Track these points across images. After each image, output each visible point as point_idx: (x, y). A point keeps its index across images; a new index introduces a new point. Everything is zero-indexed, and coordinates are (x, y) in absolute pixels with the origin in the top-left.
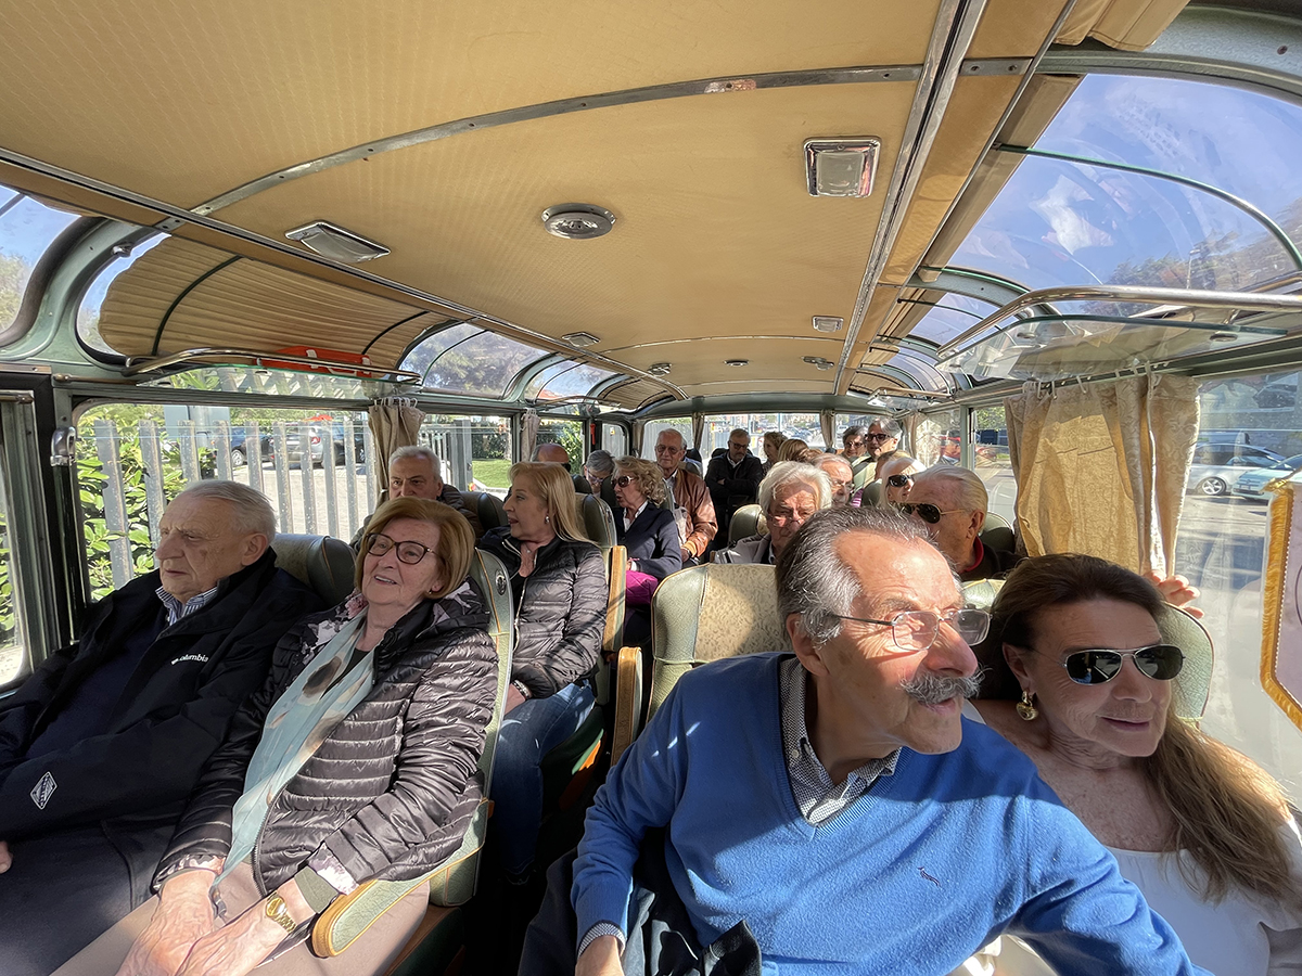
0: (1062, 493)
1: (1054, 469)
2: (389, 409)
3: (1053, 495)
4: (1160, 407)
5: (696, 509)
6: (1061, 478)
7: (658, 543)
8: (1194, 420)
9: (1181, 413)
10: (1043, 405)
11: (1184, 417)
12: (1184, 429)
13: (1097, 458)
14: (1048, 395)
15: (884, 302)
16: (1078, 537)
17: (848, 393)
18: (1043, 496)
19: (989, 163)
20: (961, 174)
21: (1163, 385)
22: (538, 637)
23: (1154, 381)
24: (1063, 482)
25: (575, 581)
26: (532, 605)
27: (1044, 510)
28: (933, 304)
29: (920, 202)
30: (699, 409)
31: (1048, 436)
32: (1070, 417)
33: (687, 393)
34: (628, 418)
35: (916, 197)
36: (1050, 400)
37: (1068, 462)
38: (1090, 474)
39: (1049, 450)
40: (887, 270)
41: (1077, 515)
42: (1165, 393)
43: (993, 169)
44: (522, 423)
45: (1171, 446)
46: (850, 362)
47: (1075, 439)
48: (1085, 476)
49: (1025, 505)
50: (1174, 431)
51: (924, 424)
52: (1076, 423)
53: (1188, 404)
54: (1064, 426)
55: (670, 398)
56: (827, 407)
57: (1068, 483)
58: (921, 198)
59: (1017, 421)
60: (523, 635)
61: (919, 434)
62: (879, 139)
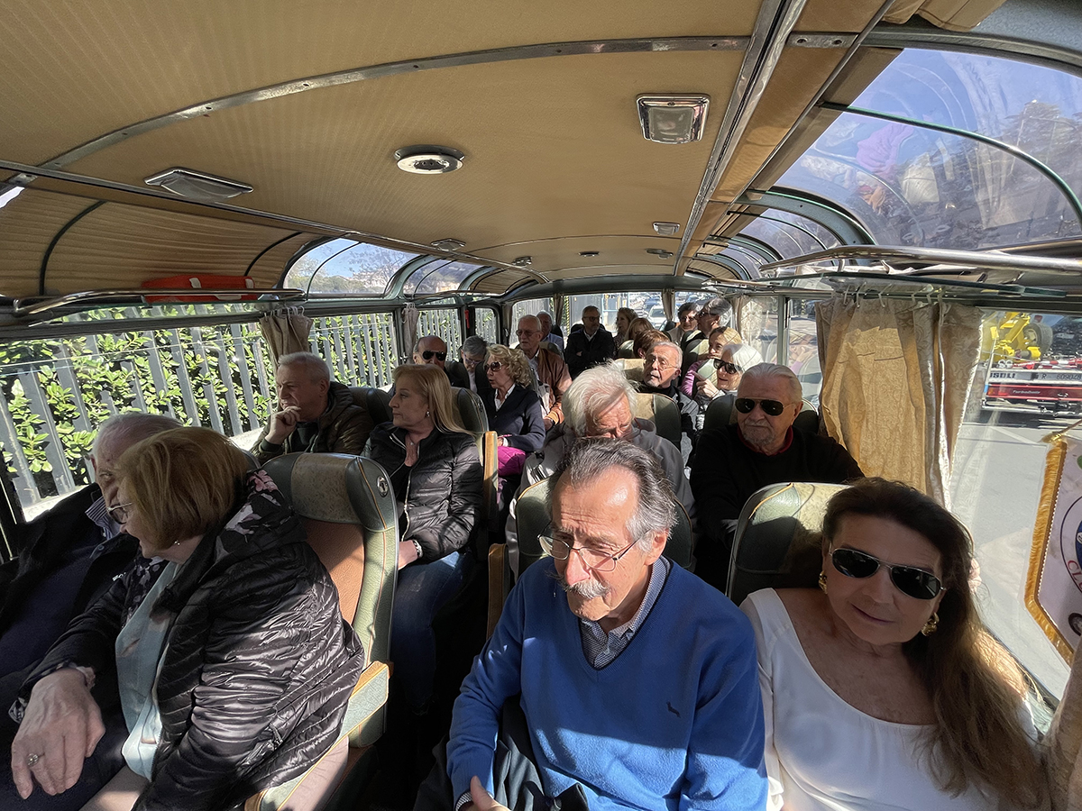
0: (859, 388)
1: (854, 368)
2: (278, 320)
3: (852, 390)
4: (948, 332)
5: (557, 383)
6: (860, 375)
7: (526, 421)
8: (976, 344)
9: (966, 338)
10: (848, 311)
11: (968, 341)
12: (968, 352)
13: (891, 364)
14: (852, 303)
15: (715, 214)
16: (870, 427)
17: (686, 274)
18: (843, 390)
19: (812, 116)
20: (785, 127)
21: (952, 313)
22: (425, 518)
23: (945, 310)
24: (861, 379)
25: (453, 468)
26: (418, 493)
27: (843, 402)
28: (758, 216)
29: (748, 146)
30: (559, 290)
31: (851, 340)
32: (870, 327)
33: (548, 278)
34: (498, 301)
35: (743, 141)
36: (854, 307)
37: (866, 364)
38: (884, 376)
39: (851, 352)
40: (716, 193)
41: (870, 409)
42: (953, 320)
43: (814, 122)
44: (403, 316)
45: (957, 368)
46: (687, 253)
47: (873, 345)
48: (879, 378)
49: (828, 395)
50: (960, 354)
51: (749, 305)
52: (875, 332)
53: (973, 331)
54: (864, 334)
55: (534, 282)
56: (667, 286)
57: (865, 380)
58: (748, 143)
59: (825, 322)
60: (412, 519)
61: (744, 313)
62: (707, 96)
